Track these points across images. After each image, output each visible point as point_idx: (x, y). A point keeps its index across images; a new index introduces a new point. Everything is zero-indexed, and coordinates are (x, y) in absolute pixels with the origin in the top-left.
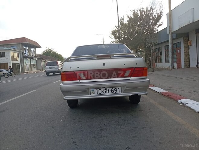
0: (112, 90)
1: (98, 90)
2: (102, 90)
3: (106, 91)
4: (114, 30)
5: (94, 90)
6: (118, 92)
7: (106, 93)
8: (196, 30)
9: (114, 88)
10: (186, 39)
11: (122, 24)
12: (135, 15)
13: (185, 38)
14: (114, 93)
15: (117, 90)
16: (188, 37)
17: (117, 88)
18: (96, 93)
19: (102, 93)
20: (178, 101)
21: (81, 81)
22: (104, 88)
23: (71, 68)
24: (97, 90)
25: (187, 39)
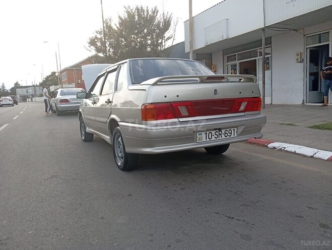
0: (226, 132)
1: (208, 133)
2: (213, 132)
3: (218, 134)
4: (94, 36)
5: (201, 134)
6: (232, 136)
7: (218, 139)
8: (223, 50)
9: (228, 130)
10: (208, 63)
11: (109, 28)
12: (131, 15)
13: (207, 61)
14: (228, 137)
15: (231, 133)
16: (212, 59)
17: (232, 129)
18: (204, 139)
19: (213, 138)
20: (267, 146)
21: (181, 120)
22: (215, 129)
23: (165, 97)
24: (206, 133)
25: (210, 62)
